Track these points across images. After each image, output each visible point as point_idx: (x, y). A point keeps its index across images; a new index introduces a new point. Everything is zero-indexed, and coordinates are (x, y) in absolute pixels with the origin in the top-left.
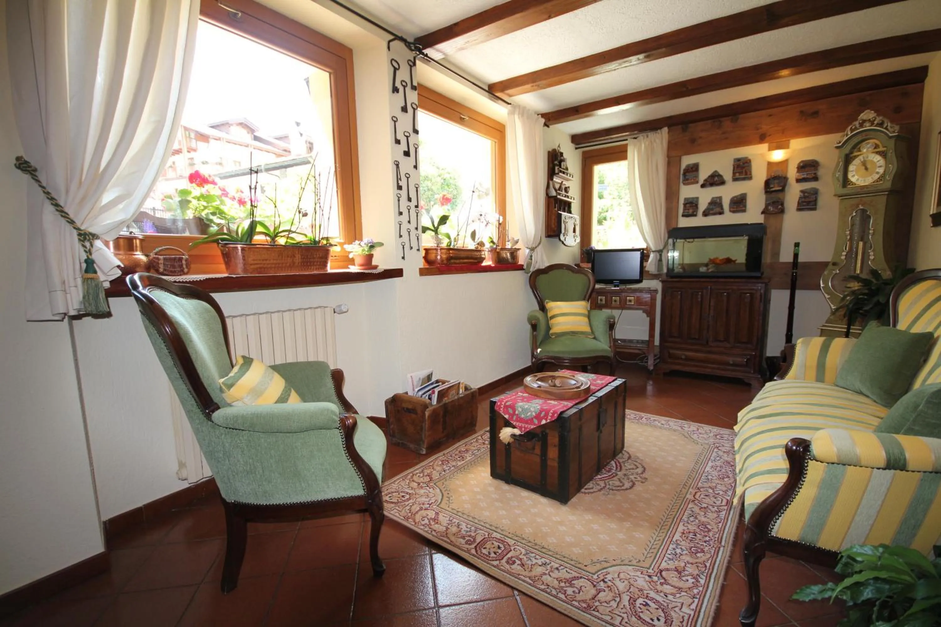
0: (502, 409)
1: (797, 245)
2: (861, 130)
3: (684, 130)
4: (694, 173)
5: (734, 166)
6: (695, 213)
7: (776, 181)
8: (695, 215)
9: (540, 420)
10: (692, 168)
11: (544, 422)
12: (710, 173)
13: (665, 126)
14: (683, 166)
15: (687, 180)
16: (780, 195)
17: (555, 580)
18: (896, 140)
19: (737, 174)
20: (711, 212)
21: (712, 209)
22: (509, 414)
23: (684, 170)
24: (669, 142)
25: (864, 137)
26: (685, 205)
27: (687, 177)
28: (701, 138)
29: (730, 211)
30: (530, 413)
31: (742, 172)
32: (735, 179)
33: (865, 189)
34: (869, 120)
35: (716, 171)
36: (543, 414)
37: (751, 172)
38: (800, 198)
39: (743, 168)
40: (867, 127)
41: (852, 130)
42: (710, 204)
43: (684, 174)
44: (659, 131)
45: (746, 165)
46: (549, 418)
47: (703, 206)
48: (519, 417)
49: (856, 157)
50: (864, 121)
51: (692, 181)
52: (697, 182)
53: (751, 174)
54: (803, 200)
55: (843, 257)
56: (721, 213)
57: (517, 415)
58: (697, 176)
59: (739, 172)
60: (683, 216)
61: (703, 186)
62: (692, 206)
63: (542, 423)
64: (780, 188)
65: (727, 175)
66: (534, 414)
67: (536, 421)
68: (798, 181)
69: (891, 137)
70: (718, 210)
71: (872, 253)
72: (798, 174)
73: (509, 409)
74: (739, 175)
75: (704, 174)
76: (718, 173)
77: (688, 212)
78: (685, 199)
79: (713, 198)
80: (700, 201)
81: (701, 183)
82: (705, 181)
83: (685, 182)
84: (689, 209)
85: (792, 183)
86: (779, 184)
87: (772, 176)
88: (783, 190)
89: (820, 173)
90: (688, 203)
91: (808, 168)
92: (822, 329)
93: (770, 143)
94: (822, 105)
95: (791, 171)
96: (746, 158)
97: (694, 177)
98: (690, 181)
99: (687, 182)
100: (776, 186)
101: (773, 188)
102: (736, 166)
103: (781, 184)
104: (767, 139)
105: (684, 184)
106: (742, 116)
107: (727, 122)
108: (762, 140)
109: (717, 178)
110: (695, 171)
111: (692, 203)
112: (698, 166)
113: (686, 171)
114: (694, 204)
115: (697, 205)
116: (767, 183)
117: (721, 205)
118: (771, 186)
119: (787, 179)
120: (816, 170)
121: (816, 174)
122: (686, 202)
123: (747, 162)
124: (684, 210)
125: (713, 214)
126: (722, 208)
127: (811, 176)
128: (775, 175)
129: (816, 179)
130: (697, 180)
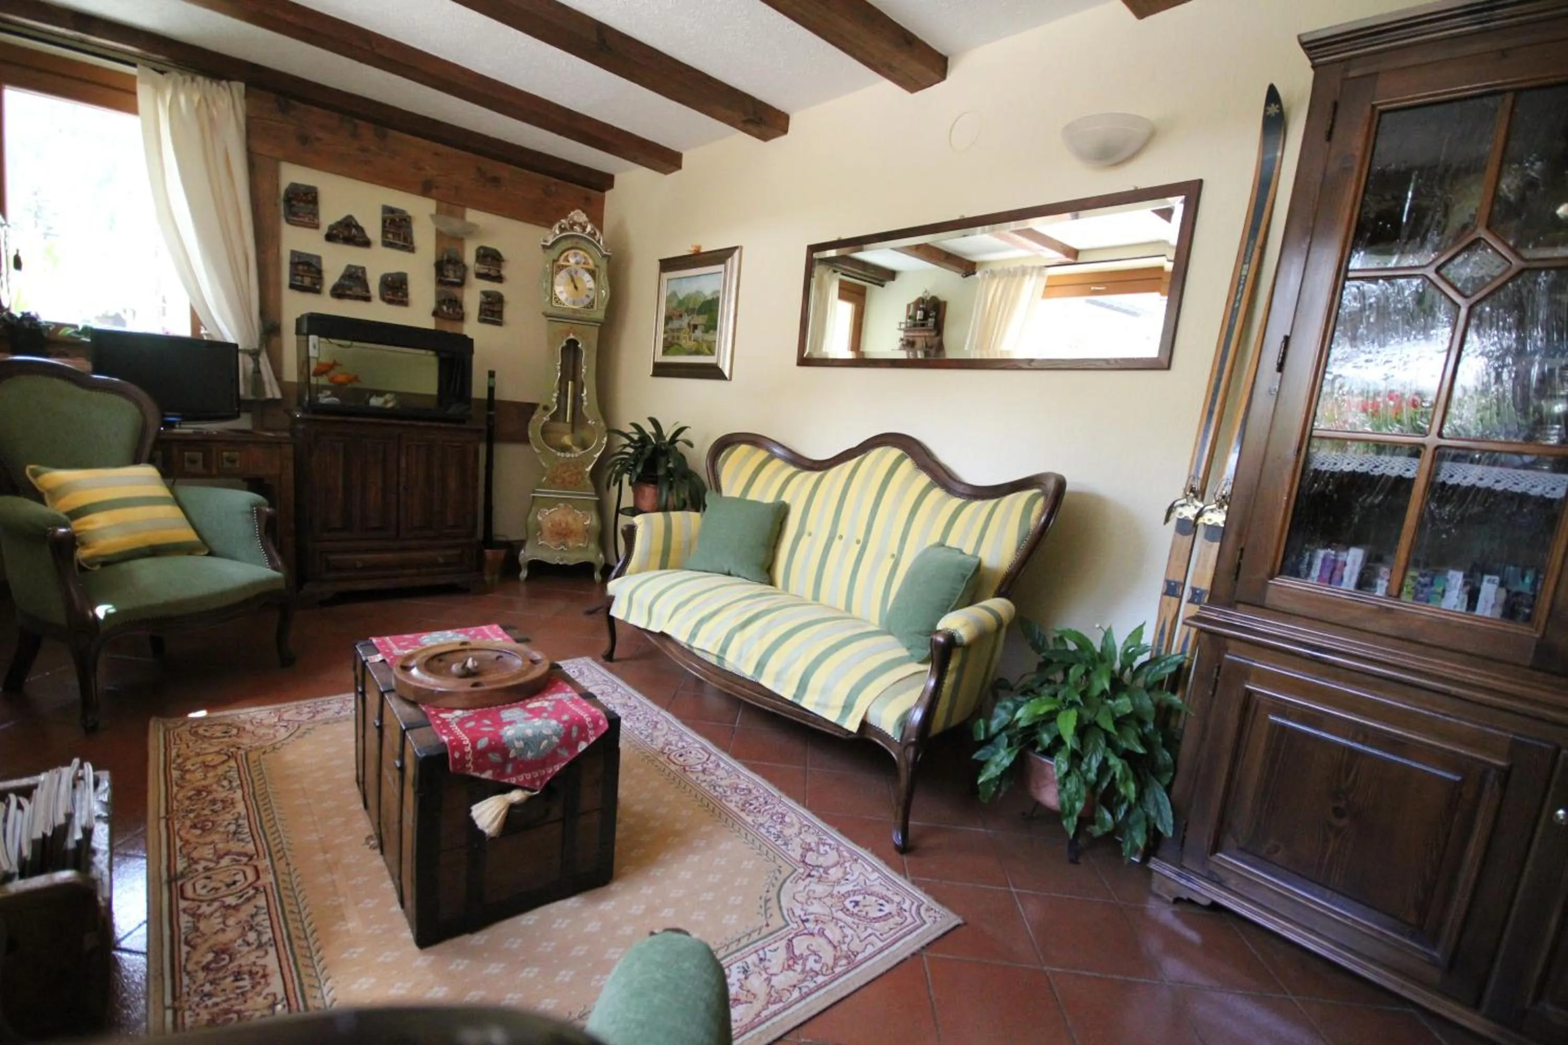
0: (470, 765)
1: (492, 374)
2: (570, 233)
3: (283, 108)
4: (309, 205)
5: (384, 221)
6: (318, 287)
7: (450, 267)
8: (318, 292)
9: (573, 745)
10: (305, 194)
11: (583, 746)
12: (339, 217)
13: (240, 80)
14: (284, 184)
15: (295, 214)
16: (456, 291)
17: (785, 972)
19: (390, 236)
20: (347, 292)
21: (349, 288)
22: (493, 766)
23: (287, 192)
24: (249, 119)
25: (573, 244)
26: (294, 265)
27: (294, 209)
28: (318, 139)
29: (383, 298)
30: (545, 742)
31: (399, 235)
32: (387, 244)
33: (575, 314)
34: (580, 224)
35: (350, 218)
36: (574, 734)
37: (412, 238)
38: (482, 303)
39: (400, 227)
40: (578, 231)
41: (562, 230)
42: (343, 277)
43: (288, 201)
44: (224, 83)
45: (403, 223)
46: (591, 732)
47: (331, 277)
48: (522, 762)
49: (563, 267)
50: (575, 223)
51: (307, 220)
52: (317, 226)
53: (412, 243)
54: (487, 306)
55: (554, 400)
56: (367, 299)
57: (515, 758)
58: (315, 214)
59: (393, 233)
60: (292, 286)
61: (330, 237)
62: (310, 272)
63: (580, 750)
64: (458, 281)
65: (374, 230)
66: (555, 739)
67: (564, 753)
68: (480, 276)
70: (358, 291)
71: (585, 399)
72: (477, 265)
73: (490, 755)
74: (394, 239)
75: (329, 215)
76: (356, 222)
77: (302, 282)
78: (294, 253)
79: (349, 267)
80: (326, 265)
81: (324, 229)
82: (332, 228)
83: (291, 218)
84: (302, 276)
85: (471, 277)
86: (455, 272)
87: (445, 258)
88: (461, 284)
89: (504, 272)
90: (299, 263)
91: (489, 259)
92: (534, 497)
93: (439, 200)
94: (505, 171)
95: (470, 258)
96: (403, 212)
97: (309, 213)
98: (301, 219)
99: (295, 218)
100: (451, 273)
101: (447, 277)
102: (388, 221)
103: (458, 274)
104: (434, 191)
105: (288, 221)
106: (393, 133)
107: (367, 131)
108: (426, 190)
109: (354, 231)
110: (310, 202)
111: (309, 264)
112: (316, 193)
113: (291, 196)
114: (313, 269)
115: (319, 272)
116: (440, 267)
117: (364, 284)
118: (446, 273)
119: (465, 268)
120: (500, 266)
121: (499, 271)
122: (296, 260)
123: (405, 220)
124: (293, 275)
125: (351, 297)
126: (368, 291)
127: (493, 273)
128: (449, 257)
129: (499, 279)
130: (316, 221)
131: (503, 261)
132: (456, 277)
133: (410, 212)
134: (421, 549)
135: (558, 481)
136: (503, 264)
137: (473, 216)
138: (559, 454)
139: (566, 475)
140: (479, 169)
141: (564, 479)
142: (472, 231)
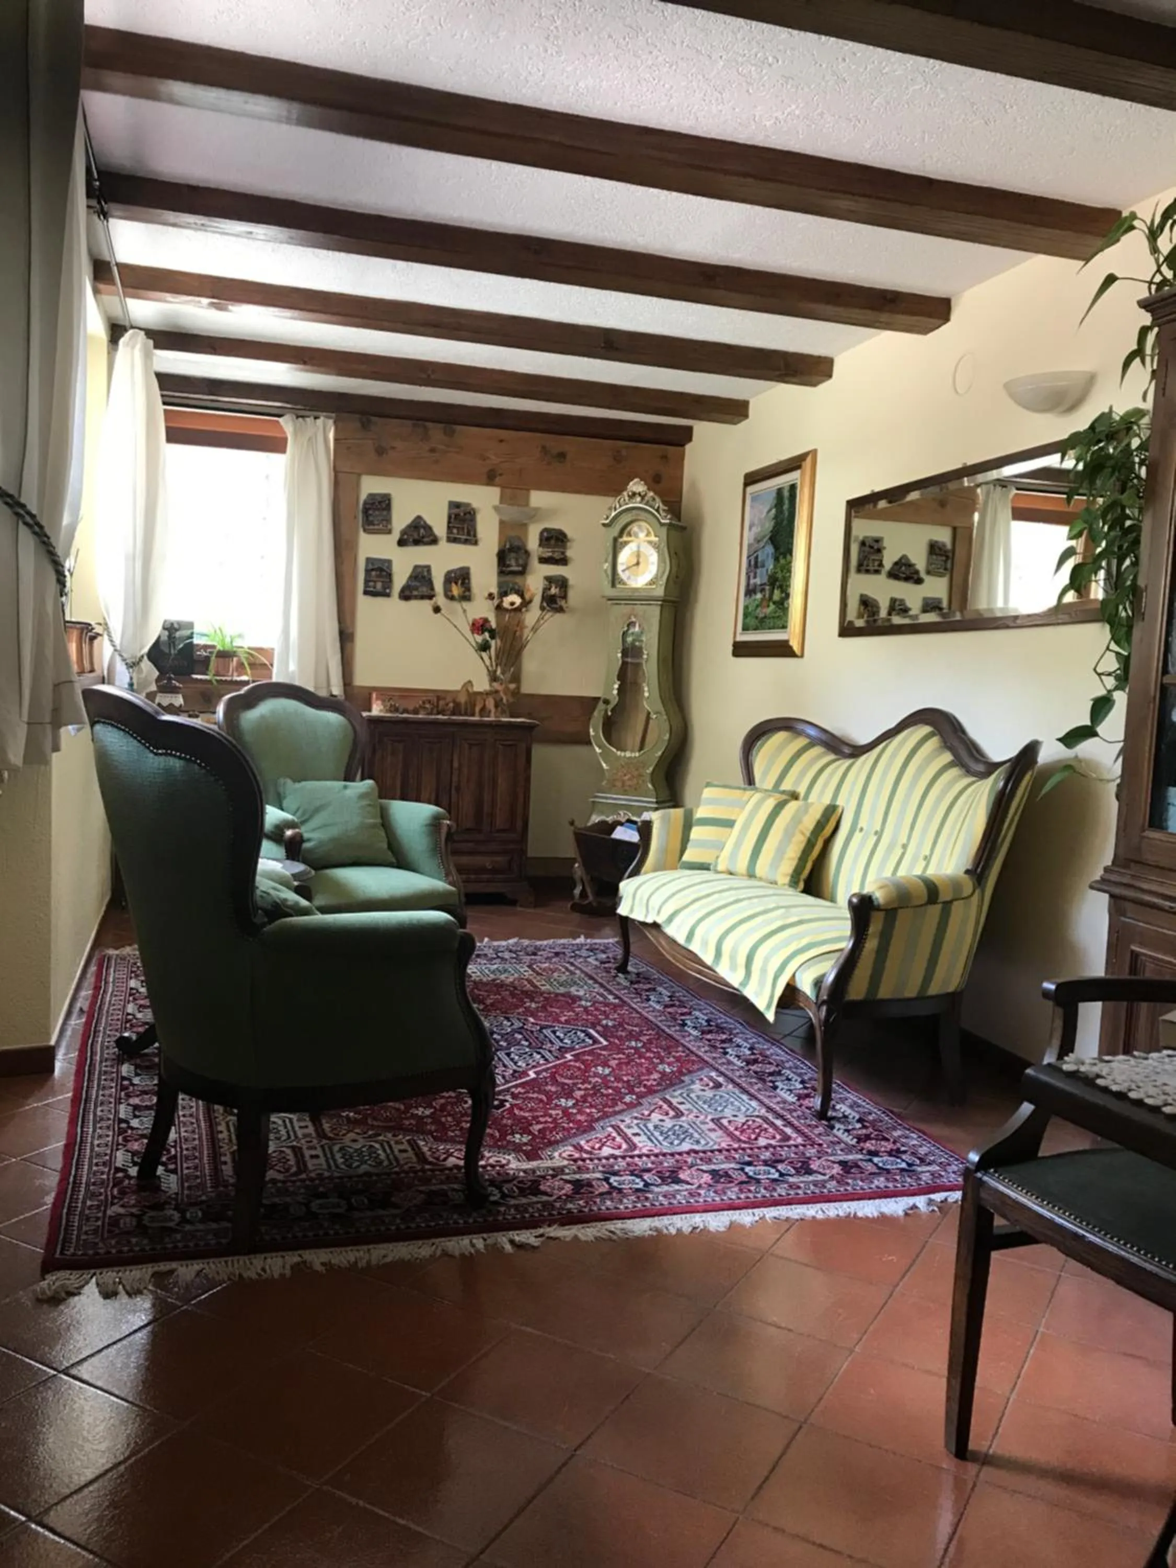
2: (631, 505)
3: (365, 426)
4: (385, 513)
5: (450, 517)
6: (388, 591)
7: (513, 555)
8: (388, 595)
10: (380, 502)
12: (410, 518)
13: (332, 409)
14: (363, 496)
15: (372, 523)
16: (517, 580)
18: (668, 530)
19: (455, 531)
20: (415, 593)
21: (416, 589)
23: (365, 503)
24: (338, 442)
25: (635, 516)
26: (368, 571)
27: (371, 518)
28: (393, 448)
29: (445, 596)
31: (463, 529)
32: (452, 540)
33: (636, 594)
34: (639, 494)
35: (420, 518)
37: (475, 530)
38: (545, 588)
39: (464, 521)
40: (637, 503)
41: (620, 504)
42: (411, 577)
43: (366, 511)
45: (468, 516)
47: (400, 579)
49: (626, 543)
50: (634, 494)
51: (381, 526)
52: (389, 532)
53: (475, 536)
54: (548, 592)
55: (615, 692)
56: (432, 597)
58: (388, 520)
59: (458, 528)
60: (366, 593)
61: (401, 543)
62: (382, 576)
64: (520, 569)
65: (440, 528)
68: (543, 560)
69: (662, 525)
70: (424, 590)
71: (646, 689)
72: (541, 549)
74: (458, 533)
75: (400, 520)
76: (425, 522)
77: (375, 587)
78: (368, 560)
79: (416, 567)
80: (396, 569)
81: (396, 535)
82: (403, 532)
83: (367, 527)
84: (375, 582)
85: (534, 562)
86: (517, 560)
87: (508, 546)
88: (523, 573)
89: (569, 553)
90: (373, 570)
91: (553, 542)
92: (593, 802)
93: (503, 487)
94: (569, 444)
95: (533, 543)
96: (468, 505)
97: (383, 520)
98: (376, 527)
99: (371, 527)
100: (513, 562)
101: (509, 566)
102: (453, 516)
103: (521, 562)
104: (497, 480)
105: (365, 530)
106: (459, 428)
107: (436, 432)
108: (490, 479)
109: (422, 531)
110: (384, 509)
111: (381, 570)
112: (389, 500)
113: (368, 506)
114: (384, 573)
115: (390, 576)
116: (502, 557)
117: (430, 583)
118: (508, 562)
119: (527, 553)
120: (565, 547)
121: (563, 553)
122: (370, 567)
123: (470, 513)
124: (367, 582)
125: (416, 598)
126: (432, 589)
127: (557, 556)
128: (511, 545)
129: (563, 561)
130: (389, 527)
131: (568, 541)
132: (518, 565)
133: (475, 505)
134: (471, 853)
135: (619, 784)
136: (569, 544)
137: (538, 499)
138: (619, 753)
139: (626, 778)
140: (544, 447)
141: (623, 782)
142: (535, 515)
